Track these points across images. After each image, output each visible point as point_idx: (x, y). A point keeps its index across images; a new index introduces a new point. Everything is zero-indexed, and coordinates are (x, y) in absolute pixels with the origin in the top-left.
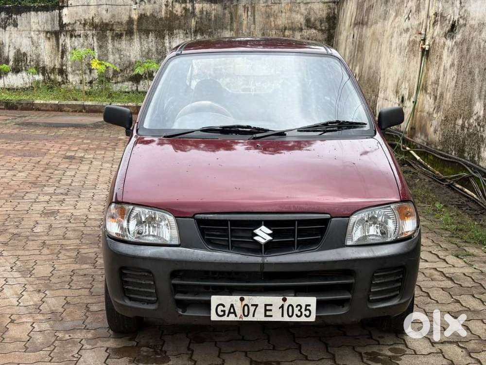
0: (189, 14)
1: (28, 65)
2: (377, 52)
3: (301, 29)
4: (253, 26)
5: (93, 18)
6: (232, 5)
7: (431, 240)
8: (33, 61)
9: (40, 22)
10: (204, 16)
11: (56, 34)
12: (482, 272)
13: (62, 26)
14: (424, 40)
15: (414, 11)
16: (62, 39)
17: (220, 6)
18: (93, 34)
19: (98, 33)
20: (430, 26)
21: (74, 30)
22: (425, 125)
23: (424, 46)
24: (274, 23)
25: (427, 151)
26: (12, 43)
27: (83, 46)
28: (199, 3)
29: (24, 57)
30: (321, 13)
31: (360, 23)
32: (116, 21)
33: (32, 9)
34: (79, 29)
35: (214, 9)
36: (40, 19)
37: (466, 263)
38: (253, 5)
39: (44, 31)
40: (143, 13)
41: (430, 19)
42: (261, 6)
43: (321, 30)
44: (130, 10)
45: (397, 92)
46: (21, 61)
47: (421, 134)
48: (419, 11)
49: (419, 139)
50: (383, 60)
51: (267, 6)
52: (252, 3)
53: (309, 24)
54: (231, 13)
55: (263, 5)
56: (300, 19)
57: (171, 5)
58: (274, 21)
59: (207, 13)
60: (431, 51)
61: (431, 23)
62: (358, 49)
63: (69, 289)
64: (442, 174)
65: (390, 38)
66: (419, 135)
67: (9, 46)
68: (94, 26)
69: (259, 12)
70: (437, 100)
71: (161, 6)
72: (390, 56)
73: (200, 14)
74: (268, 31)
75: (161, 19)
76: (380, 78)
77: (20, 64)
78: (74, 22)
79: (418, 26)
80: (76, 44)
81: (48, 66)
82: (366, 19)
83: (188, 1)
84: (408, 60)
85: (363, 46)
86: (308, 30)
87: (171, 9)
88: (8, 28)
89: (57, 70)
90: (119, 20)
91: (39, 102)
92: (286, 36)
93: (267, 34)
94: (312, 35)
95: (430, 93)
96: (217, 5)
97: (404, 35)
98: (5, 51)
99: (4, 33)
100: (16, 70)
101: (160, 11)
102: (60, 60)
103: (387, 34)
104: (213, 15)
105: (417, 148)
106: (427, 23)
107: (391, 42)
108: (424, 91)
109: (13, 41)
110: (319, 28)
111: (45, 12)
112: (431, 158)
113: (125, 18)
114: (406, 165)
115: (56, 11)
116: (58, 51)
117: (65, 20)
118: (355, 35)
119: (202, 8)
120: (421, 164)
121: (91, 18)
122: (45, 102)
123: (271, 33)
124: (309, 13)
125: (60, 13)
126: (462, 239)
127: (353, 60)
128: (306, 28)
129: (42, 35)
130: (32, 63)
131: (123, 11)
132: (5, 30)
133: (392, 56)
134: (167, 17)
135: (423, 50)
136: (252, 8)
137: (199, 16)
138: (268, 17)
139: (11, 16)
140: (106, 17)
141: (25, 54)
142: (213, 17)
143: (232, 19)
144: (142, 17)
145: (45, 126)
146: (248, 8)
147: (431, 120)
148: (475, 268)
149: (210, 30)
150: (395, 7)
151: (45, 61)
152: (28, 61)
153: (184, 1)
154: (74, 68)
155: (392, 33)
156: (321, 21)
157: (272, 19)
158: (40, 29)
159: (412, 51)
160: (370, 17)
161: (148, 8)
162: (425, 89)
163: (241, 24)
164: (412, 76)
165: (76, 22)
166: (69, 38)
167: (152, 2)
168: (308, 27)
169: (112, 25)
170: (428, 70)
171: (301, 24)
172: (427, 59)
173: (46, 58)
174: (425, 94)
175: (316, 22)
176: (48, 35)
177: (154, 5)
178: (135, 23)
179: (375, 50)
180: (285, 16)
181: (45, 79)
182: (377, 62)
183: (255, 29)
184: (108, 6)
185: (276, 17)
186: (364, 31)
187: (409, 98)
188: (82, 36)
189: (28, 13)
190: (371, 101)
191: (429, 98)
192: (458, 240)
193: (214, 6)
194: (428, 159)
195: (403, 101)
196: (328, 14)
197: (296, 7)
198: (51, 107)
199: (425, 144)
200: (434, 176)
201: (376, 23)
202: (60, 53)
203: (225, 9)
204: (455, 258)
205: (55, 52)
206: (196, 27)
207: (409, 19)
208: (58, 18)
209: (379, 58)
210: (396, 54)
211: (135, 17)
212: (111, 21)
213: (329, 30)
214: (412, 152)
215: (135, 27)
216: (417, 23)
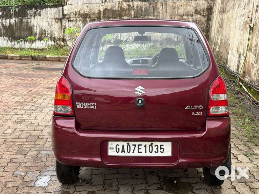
0: (130, 8)
1: (46, 37)
2: (229, 28)
3: (192, 15)
4: (165, 14)
5: (80, 11)
6: (154, 2)
7: (234, 144)
8: (49, 34)
9: (52, 13)
10: (139, 9)
11: (61, 20)
12: (258, 167)
13: (64, 15)
14: (251, 21)
15: (247, 4)
16: (64, 22)
17: (147, 3)
18: (80, 19)
19: (82, 19)
20: (254, 13)
21: (70, 18)
22: (250, 71)
23: (250, 25)
24: (177, 12)
25: (250, 86)
26: (38, 24)
27: (74, 26)
28: (136, 2)
29: (44, 32)
30: (204, 6)
31: (222, 11)
32: (92, 12)
33: (48, 7)
34: (73, 17)
35: (144, 5)
36: (52, 12)
37: (250, 160)
38: (166, 2)
39: (55, 18)
40: (106, 8)
41: (254, 9)
42: (170, 3)
43: (204, 15)
44: (100, 6)
45: (237, 51)
46: (43, 35)
47: (248, 76)
48: (249, 4)
49: (247, 79)
50: (231, 32)
51: (174, 3)
52: (165, 1)
53: (197, 12)
54: (153, 7)
55: (171, 2)
56: (192, 9)
57: (121, 3)
58: (177, 11)
59: (140, 7)
60: (254, 28)
61: (255, 11)
62: (221, 26)
63: (3, 171)
64: (257, 100)
65: (235, 20)
66: (247, 76)
67: (37, 26)
68: (80, 15)
69: (169, 6)
70: (256, 56)
71: (116, 4)
72: (235, 30)
73: (137, 8)
74: (174, 16)
75: (116, 11)
76: (230, 43)
77: (42, 36)
78: (70, 13)
79: (248, 13)
80: (71, 25)
81: (57, 37)
82: (225, 9)
83: (130, 1)
84: (243, 32)
85: (223, 25)
86: (196, 15)
87: (121, 5)
88: (36, 17)
89: (61, 39)
90: (94, 12)
91: (49, 57)
92: (184, 19)
93: (173, 18)
94: (199, 18)
95: (253, 52)
96: (146, 3)
97: (242, 18)
98: (34, 29)
99: (34, 19)
100: (40, 39)
101: (115, 7)
102: (63, 33)
103: (234, 17)
104: (144, 8)
105: (246, 84)
106: (252, 11)
107: (236, 22)
108: (250, 51)
109: (39, 24)
110: (203, 14)
111: (55, 8)
112: (252, 90)
113: (97, 11)
114: (239, 94)
115: (61, 7)
116: (62, 29)
117: (66, 12)
118: (220, 18)
119: (138, 4)
120: (247, 93)
121: (79, 11)
122: (52, 56)
123: (175, 17)
124: (197, 6)
125: (63, 8)
126: (253, 143)
127: (218, 32)
128: (195, 14)
129: (54, 20)
130: (48, 35)
131: (96, 7)
132: (35, 17)
133: (236, 30)
134: (119, 10)
135: (250, 27)
136: (165, 4)
137: (136, 9)
138: (174, 8)
139: (38, 10)
140: (87, 10)
141: (45, 31)
142: (144, 9)
143: (154, 10)
144: (105, 10)
145: (47, 70)
146: (163, 4)
147: (253, 68)
148: (254, 164)
149: (142, 17)
150: (238, 2)
151: (55, 34)
152: (46, 34)
153: (128, 0)
154: (70, 38)
155: (236, 17)
156: (204, 11)
157: (176, 10)
158: (53, 17)
159: (245, 27)
160: (227, 8)
161: (109, 5)
162: (251, 50)
163: (159, 13)
164: (245, 42)
165: (71, 13)
166: (67, 22)
167: (111, 1)
168: (196, 14)
169: (90, 14)
170: (252, 38)
171: (192, 12)
172: (252, 32)
173: (55, 32)
174: (251, 53)
175: (201, 11)
176: (57, 20)
177: (112, 3)
178: (102, 13)
179: (228, 27)
180: (183, 8)
181: (55, 44)
182: (229, 33)
183: (166, 15)
184: (87, 4)
185: (178, 8)
186: (224, 16)
187: (243, 55)
188: (74, 21)
189: (47, 9)
190: (226, 56)
191: (252, 55)
192: (250, 144)
193: (144, 3)
194: (251, 91)
195: (240, 56)
196: (208, 6)
197: (190, 3)
198: (55, 59)
199: (250, 82)
200: (253, 101)
201: (229, 11)
202: (63, 30)
203: (150, 4)
204: (244, 156)
205: (60, 29)
206: (134, 15)
207: (244, 9)
208: (62, 11)
209: (230, 31)
210: (238, 29)
211: (102, 10)
212: (89, 13)
213: (208, 15)
214: (243, 86)
215: (102, 15)
216: (248, 11)
